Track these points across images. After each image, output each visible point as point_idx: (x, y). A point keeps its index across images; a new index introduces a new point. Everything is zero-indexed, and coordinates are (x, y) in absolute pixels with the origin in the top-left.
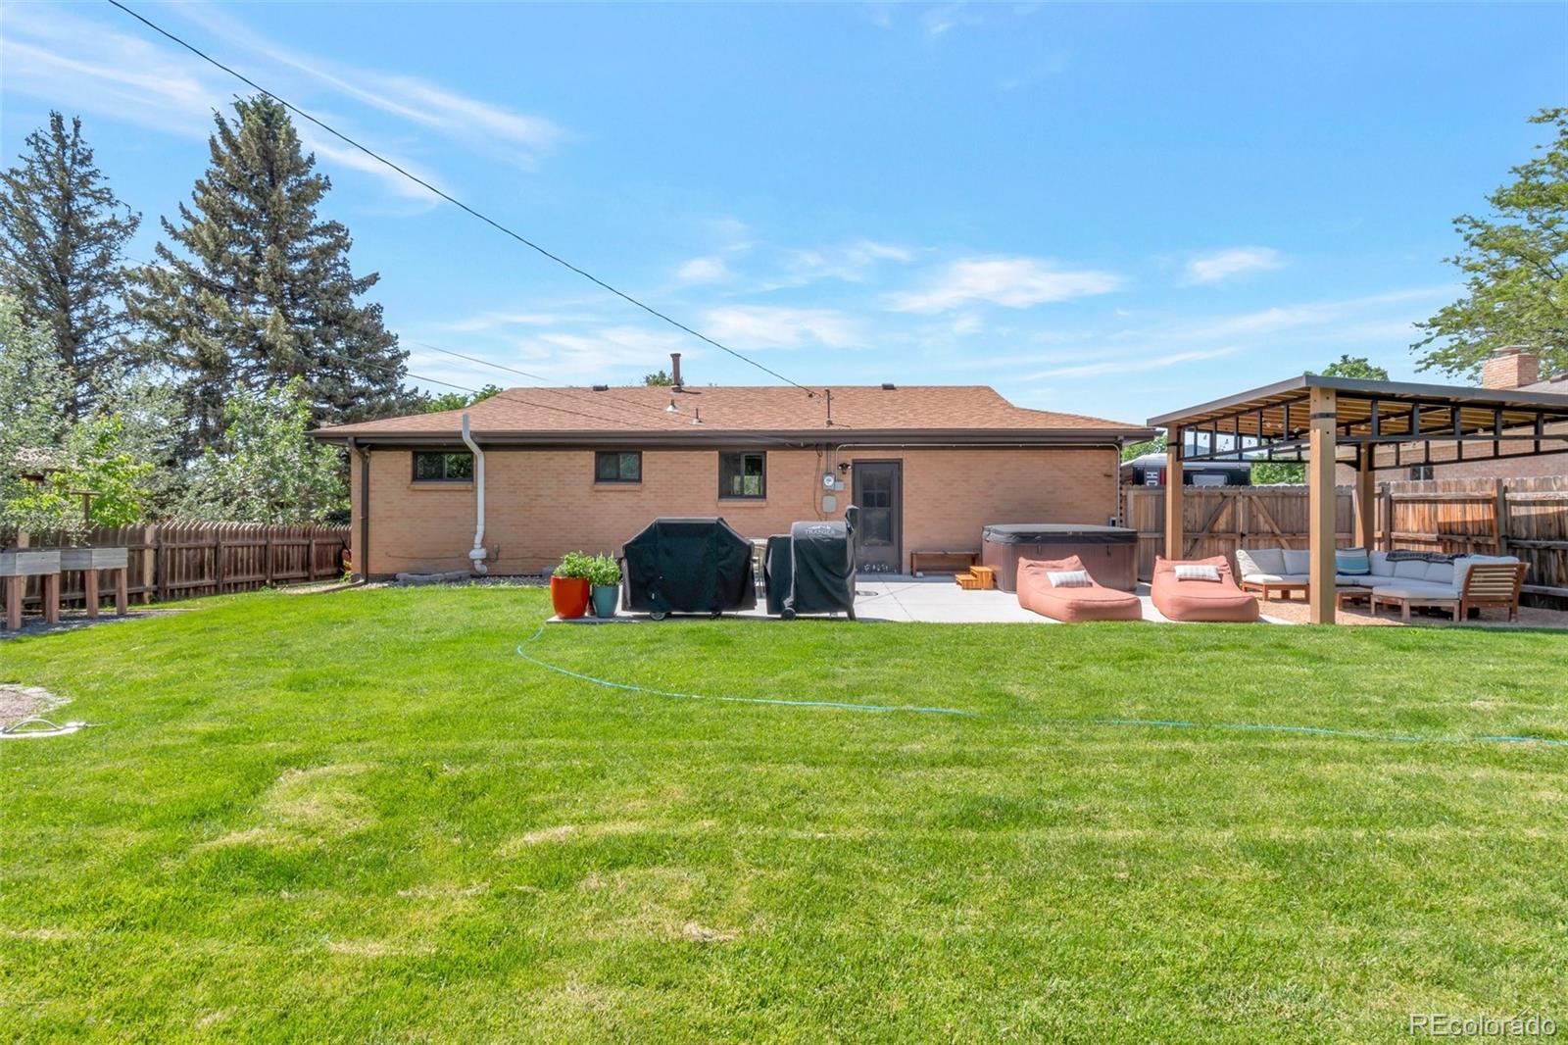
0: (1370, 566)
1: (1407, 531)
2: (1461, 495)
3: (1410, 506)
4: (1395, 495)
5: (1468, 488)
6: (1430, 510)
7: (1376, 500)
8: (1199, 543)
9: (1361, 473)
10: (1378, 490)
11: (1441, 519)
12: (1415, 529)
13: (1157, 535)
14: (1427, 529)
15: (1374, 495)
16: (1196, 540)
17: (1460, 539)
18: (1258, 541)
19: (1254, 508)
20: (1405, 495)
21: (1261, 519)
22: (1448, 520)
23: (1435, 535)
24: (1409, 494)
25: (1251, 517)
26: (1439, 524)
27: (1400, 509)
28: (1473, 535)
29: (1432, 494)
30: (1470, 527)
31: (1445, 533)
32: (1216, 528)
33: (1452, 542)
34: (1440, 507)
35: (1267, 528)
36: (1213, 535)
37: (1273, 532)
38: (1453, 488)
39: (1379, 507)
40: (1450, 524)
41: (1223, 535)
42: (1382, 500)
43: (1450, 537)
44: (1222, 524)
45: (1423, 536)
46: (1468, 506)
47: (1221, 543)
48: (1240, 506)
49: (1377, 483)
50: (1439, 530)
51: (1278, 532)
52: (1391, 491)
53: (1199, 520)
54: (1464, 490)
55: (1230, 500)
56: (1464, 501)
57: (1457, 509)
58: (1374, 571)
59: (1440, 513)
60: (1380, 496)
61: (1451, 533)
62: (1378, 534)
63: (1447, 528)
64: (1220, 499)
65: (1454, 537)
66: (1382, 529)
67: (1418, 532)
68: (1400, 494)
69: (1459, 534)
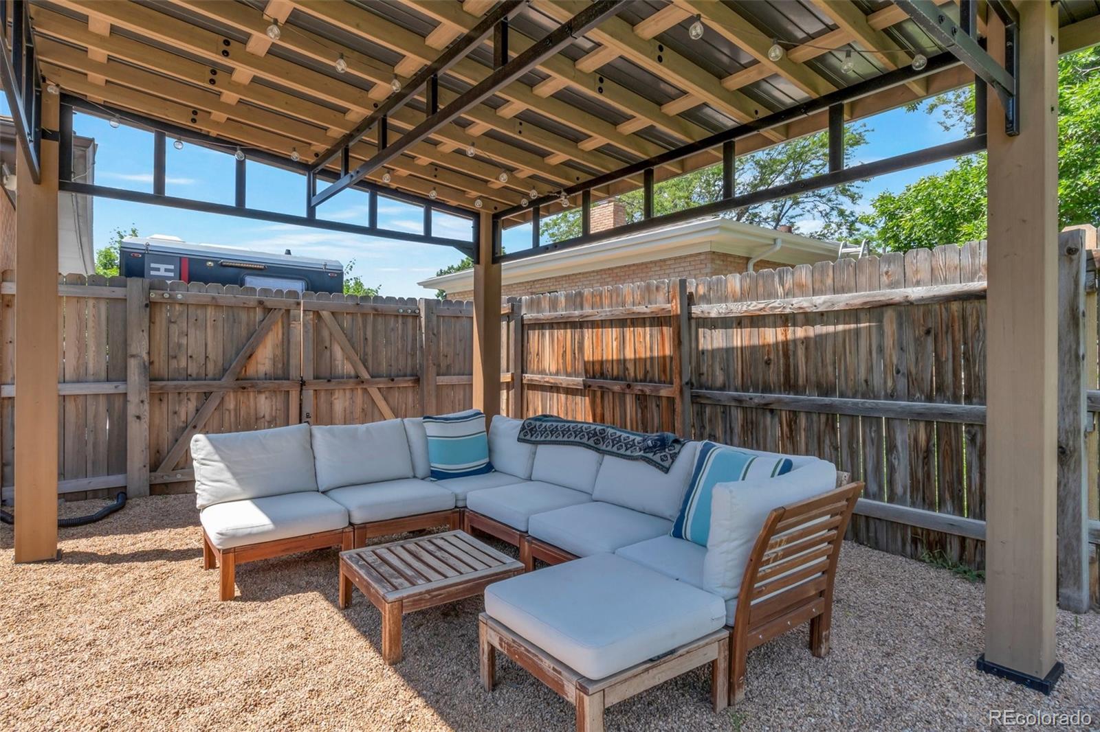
0: (491, 451)
1: (543, 372)
2: (619, 312)
3: (547, 332)
4: (528, 315)
5: (629, 300)
6: (573, 339)
7: (504, 324)
8: (214, 402)
9: (481, 268)
10: (505, 308)
11: (588, 355)
12: (553, 369)
13: (109, 388)
14: (569, 370)
15: (499, 317)
16: (207, 395)
17: (617, 388)
18: (331, 392)
19: (326, 333)
20: (540, 316)
21: (338, 353)
22: (598, 357)
23: (580, 380)
24: (546, 315)
25: (320, 347)
26: (585, 363)
27: (534, 336)
28: (636, 380)
29: (577, 313)
30: (630, 367)
31: (594, 377)
32: (251, 371)
33: (604, 391)
34: (588, 333)
35: (348, 368)
36: (245, 384)
37: (357, 377)
38: (606, 302)
39: (506, 332)
40: (602, 362)
41: (268, 383)
42: (512, 324)
43: (601, 381)
44: (264, 359)
45: (563, 380)
46: (628, 332)
47: (262, 398)
48: (299, 329)
49: (504, 298)
50: (586, 371)
51: (366, 375)
52: (523, 311)
53: (215, 351)
54: (623, 305)
55: (278, 316)
56: (621, 323)
57: (611, 335)
58: (498, 464)
59: (587, 343)
60: (509, 317)
61: (602, 376)
62: (506, 377)
63: (597, 367)
64: (259, 314)
65: (607, 383)
66: (512, 371)
67: (557, 373)
68: (535, 315)
69: (617, 378)
